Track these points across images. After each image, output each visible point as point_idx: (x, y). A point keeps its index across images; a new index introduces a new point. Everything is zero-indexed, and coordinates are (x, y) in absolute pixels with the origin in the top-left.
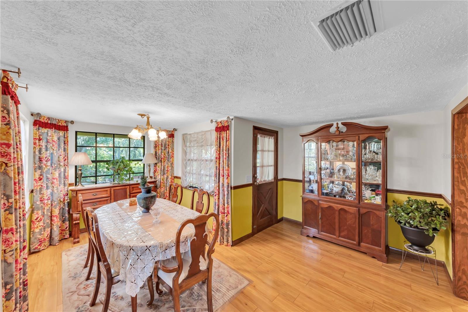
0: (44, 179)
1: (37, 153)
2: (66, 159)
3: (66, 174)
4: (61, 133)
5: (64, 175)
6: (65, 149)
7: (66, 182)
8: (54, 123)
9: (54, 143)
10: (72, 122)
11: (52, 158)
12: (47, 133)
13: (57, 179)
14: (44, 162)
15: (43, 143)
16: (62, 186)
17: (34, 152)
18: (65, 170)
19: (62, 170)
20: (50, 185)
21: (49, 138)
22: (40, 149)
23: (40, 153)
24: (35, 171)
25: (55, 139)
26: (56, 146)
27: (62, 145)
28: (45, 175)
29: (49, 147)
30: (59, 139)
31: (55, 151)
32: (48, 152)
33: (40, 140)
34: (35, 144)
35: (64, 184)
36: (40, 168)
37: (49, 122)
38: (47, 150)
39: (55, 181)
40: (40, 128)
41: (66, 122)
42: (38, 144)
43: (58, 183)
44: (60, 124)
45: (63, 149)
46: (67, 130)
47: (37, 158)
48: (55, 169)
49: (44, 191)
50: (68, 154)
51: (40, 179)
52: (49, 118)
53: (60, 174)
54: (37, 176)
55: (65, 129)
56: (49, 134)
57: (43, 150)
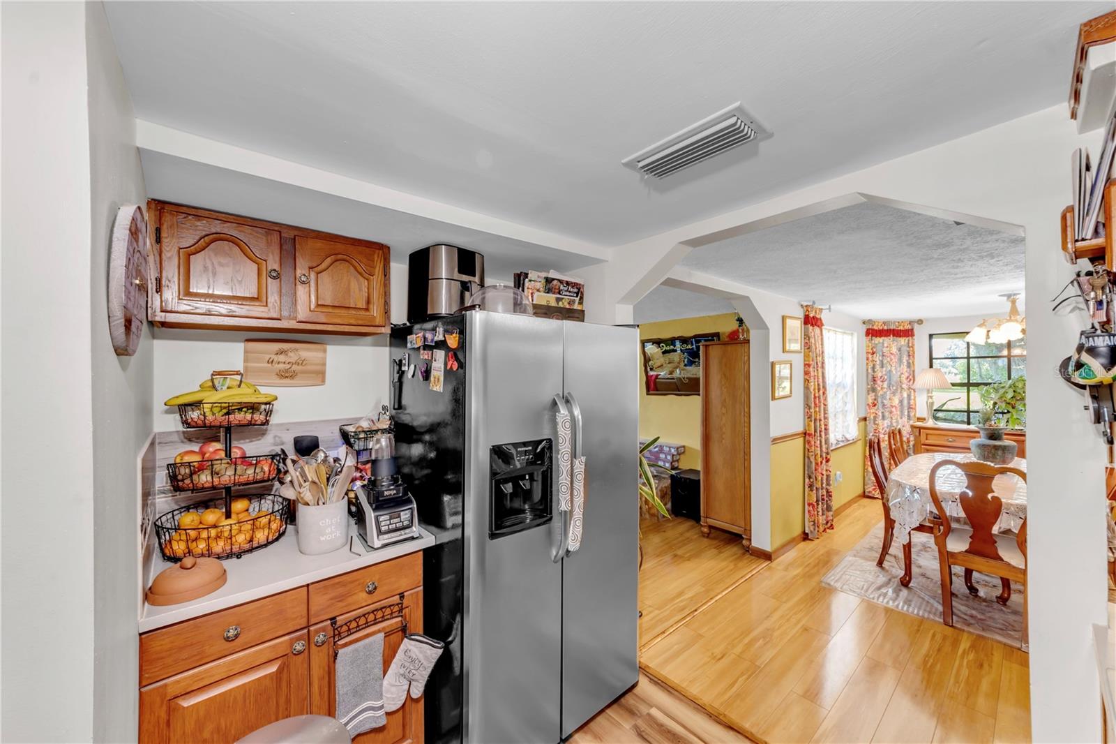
0: (880, 405)
1: (870, 371)
2: (912, 378)
3: (912, 402)
4: (903, 341)
5: (909, 403)
6: (909, 363)
7: (912, 414)
8: (892, 327)
9: (892, 357)
10: (920, 322)
11: (890, 377)
12: (883, 343)
13: (896, 407)
14: (879, 382)
15: (877, 358)
16: (905, 419)
17: (867, 370)
18: (909, 396)
19: (905, 395)
20: (887, 414)
21: (885, 350)
22: (874, 365)
23: (874, 372)
24: (869, 394)
25: (894, 350)
26: (895, 360)
27: (905, 359)
28: (879, 400)
29: (885, 362)
30: (900, 350)
31: (893, 368)
32: (884, 369)
33: (873, 353)
34: (868, 359)
35: (909, 416)
36: (874, 390)
37: (886, 328)
38: (882, 367)
39: (894, 409)
40: (873, 338)
41: (911, 323)
42: (870, 359)
43: (898, 413)
44: (901, 328)
45: (905, 364)
46: (912, 335)
47: (870, 377)
48: (894, 393)
49: (879, 421)
50: (914, 371)
51: (875, 405)
52: (884, 323)
53: (901, 402)
54: (870, 401)
55: (908, 333)
56: (885, 345)
57: (878, 367)
